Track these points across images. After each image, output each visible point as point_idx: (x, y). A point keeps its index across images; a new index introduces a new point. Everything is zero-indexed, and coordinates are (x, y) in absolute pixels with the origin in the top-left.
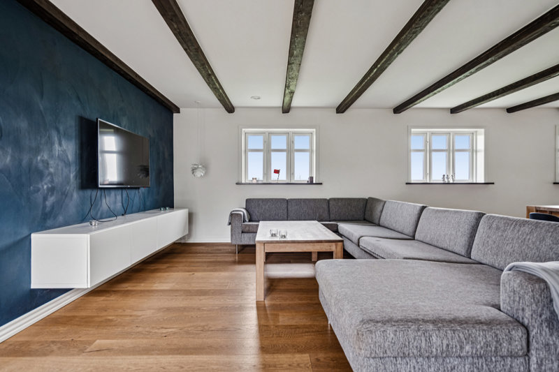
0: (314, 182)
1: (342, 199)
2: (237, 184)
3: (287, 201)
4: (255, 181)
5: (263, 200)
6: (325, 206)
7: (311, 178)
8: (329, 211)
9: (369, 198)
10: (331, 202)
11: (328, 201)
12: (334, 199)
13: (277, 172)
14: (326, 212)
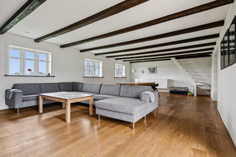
0: (50, 76)
1: (64, 83)
2: (5, 76)
3: (40, 84)
4: (17, 75)
5: (26, 84)
6: (58, 86)
7: (49, 74)
8: (59, 88)
9: (73, 82)
10: (60, 84)
11: (59, 84)
12: (61, 83)
13: (30, 70)
14: (58, 88)
